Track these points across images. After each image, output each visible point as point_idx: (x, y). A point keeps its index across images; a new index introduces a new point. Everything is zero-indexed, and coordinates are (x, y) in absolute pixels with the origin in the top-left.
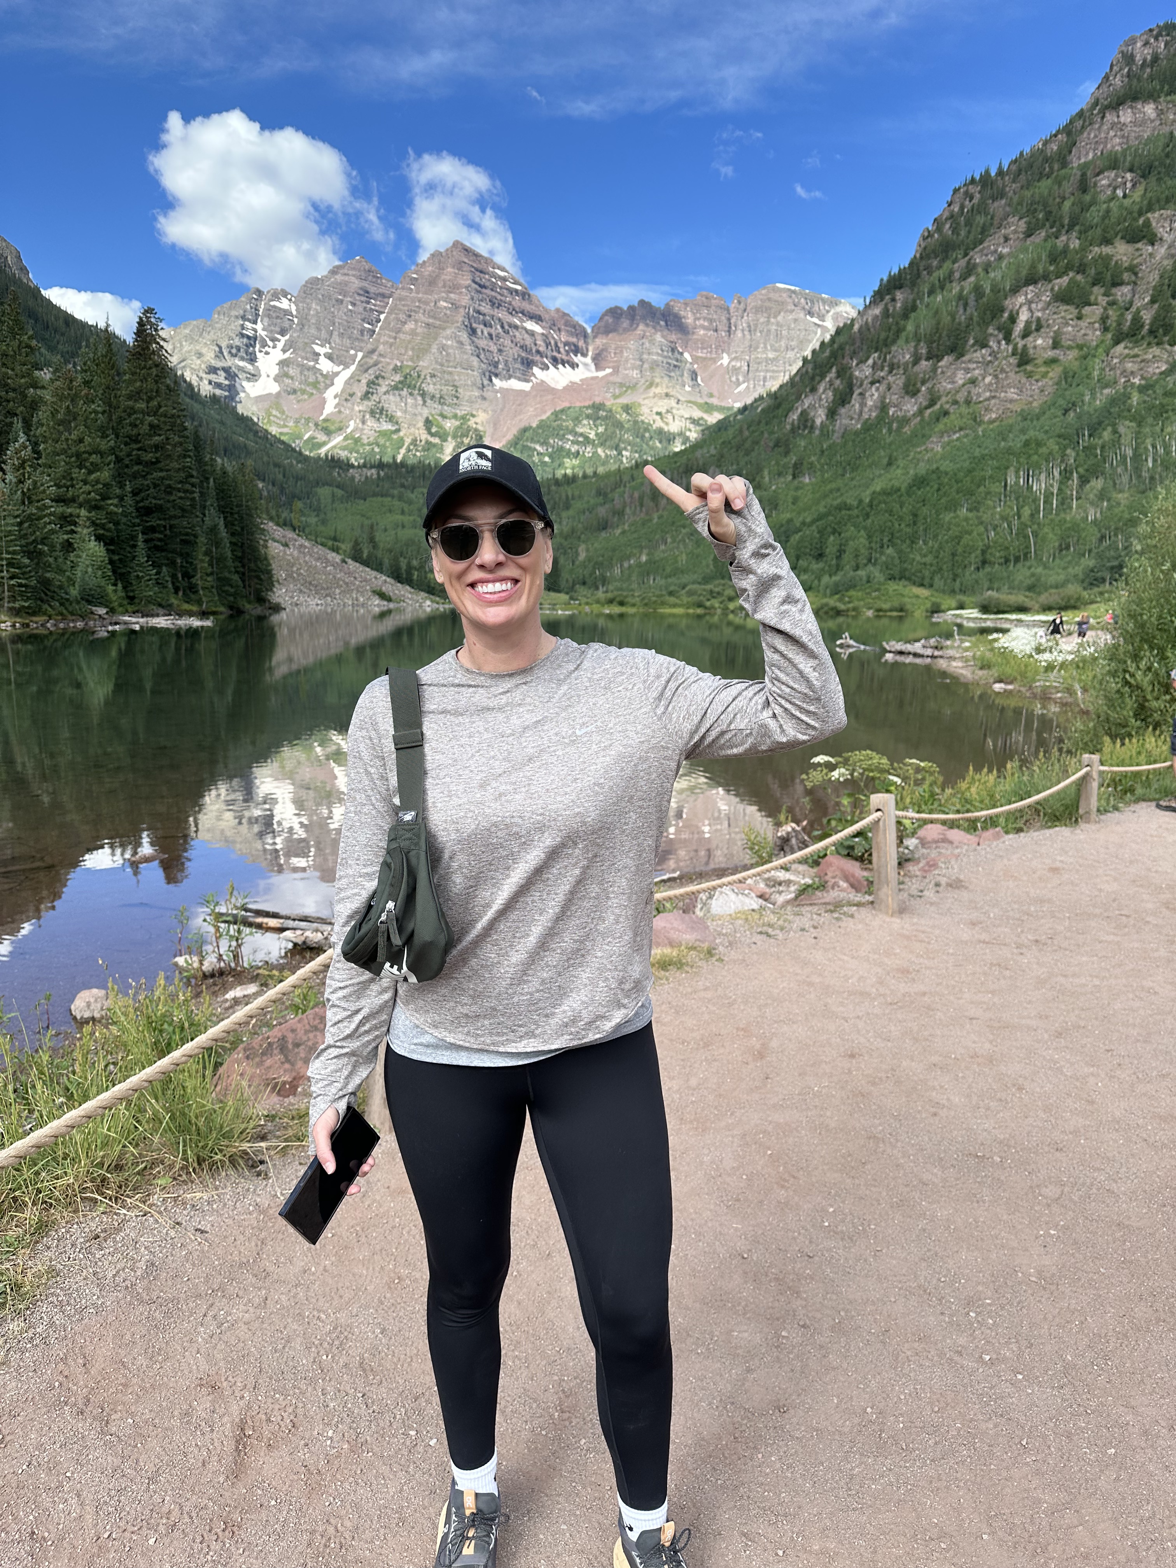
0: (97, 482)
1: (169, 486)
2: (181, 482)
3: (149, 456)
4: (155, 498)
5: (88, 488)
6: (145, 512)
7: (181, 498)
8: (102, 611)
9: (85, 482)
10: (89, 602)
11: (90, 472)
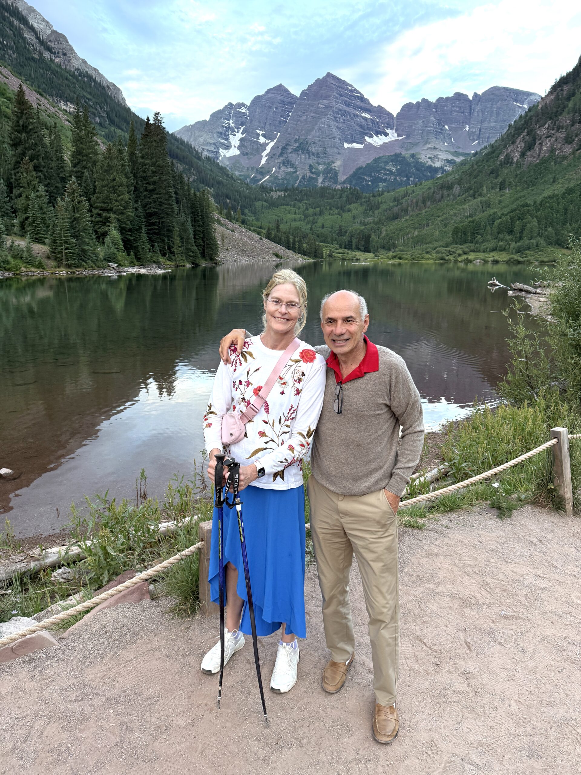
0: (122, 200)
1: (161, 202)
2: (166, 200)
3: (151, 187)
4: (154, 208)
5: (117, 203)
6: (149, 215)
7: (166, 208)
8: (114, 265)
9: (116, 201)
10: (109, 261)
11: (119, 196)
